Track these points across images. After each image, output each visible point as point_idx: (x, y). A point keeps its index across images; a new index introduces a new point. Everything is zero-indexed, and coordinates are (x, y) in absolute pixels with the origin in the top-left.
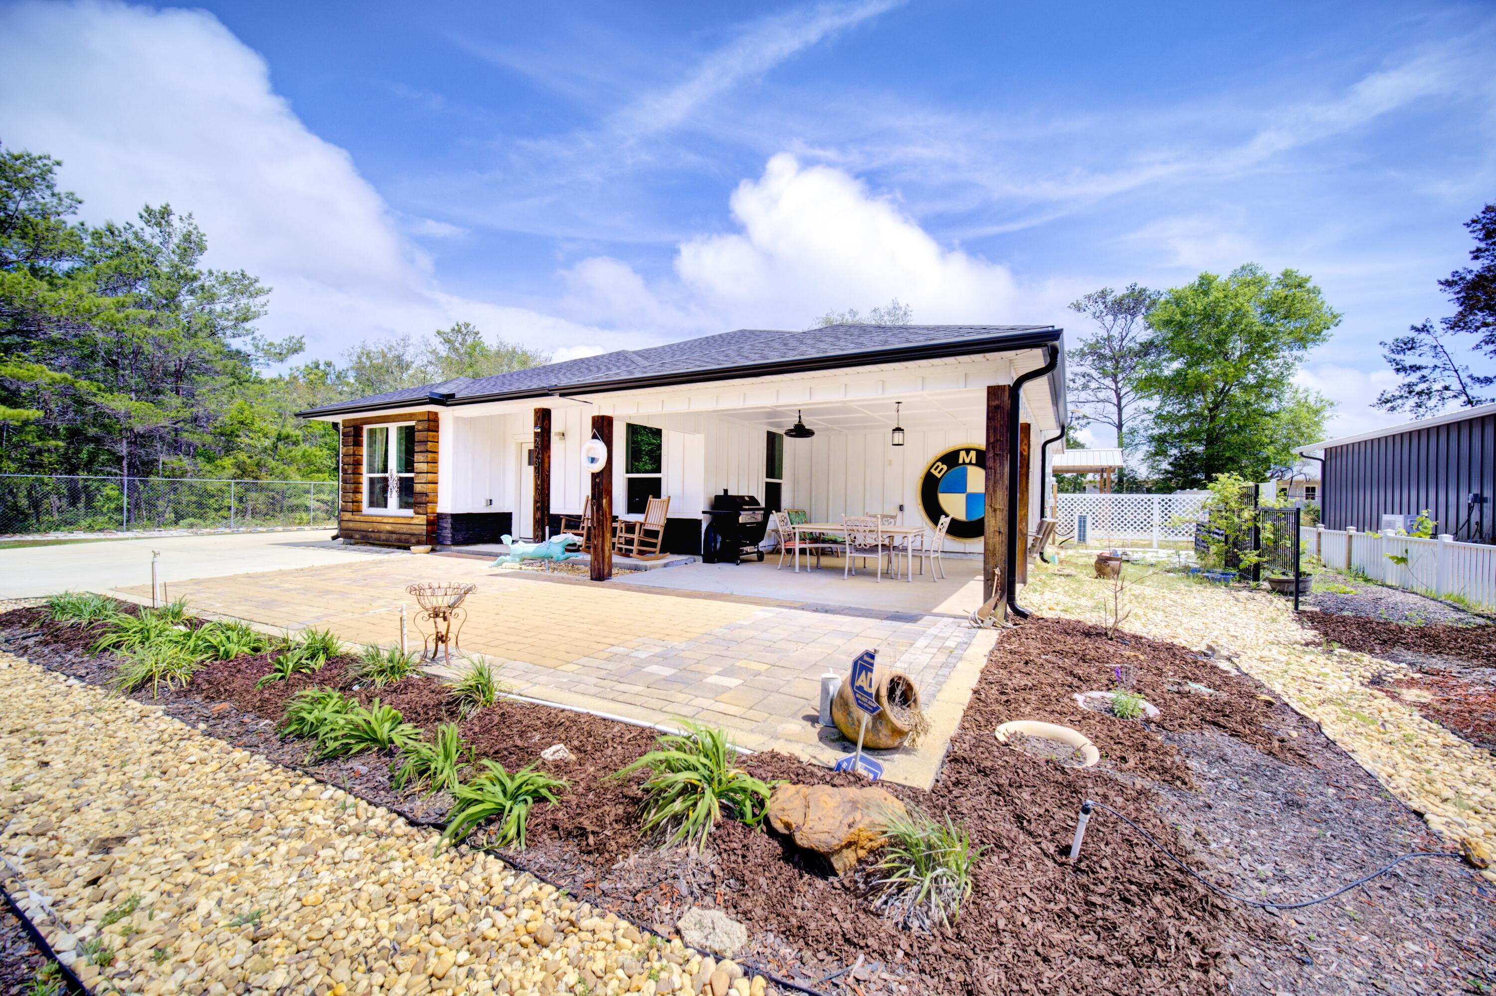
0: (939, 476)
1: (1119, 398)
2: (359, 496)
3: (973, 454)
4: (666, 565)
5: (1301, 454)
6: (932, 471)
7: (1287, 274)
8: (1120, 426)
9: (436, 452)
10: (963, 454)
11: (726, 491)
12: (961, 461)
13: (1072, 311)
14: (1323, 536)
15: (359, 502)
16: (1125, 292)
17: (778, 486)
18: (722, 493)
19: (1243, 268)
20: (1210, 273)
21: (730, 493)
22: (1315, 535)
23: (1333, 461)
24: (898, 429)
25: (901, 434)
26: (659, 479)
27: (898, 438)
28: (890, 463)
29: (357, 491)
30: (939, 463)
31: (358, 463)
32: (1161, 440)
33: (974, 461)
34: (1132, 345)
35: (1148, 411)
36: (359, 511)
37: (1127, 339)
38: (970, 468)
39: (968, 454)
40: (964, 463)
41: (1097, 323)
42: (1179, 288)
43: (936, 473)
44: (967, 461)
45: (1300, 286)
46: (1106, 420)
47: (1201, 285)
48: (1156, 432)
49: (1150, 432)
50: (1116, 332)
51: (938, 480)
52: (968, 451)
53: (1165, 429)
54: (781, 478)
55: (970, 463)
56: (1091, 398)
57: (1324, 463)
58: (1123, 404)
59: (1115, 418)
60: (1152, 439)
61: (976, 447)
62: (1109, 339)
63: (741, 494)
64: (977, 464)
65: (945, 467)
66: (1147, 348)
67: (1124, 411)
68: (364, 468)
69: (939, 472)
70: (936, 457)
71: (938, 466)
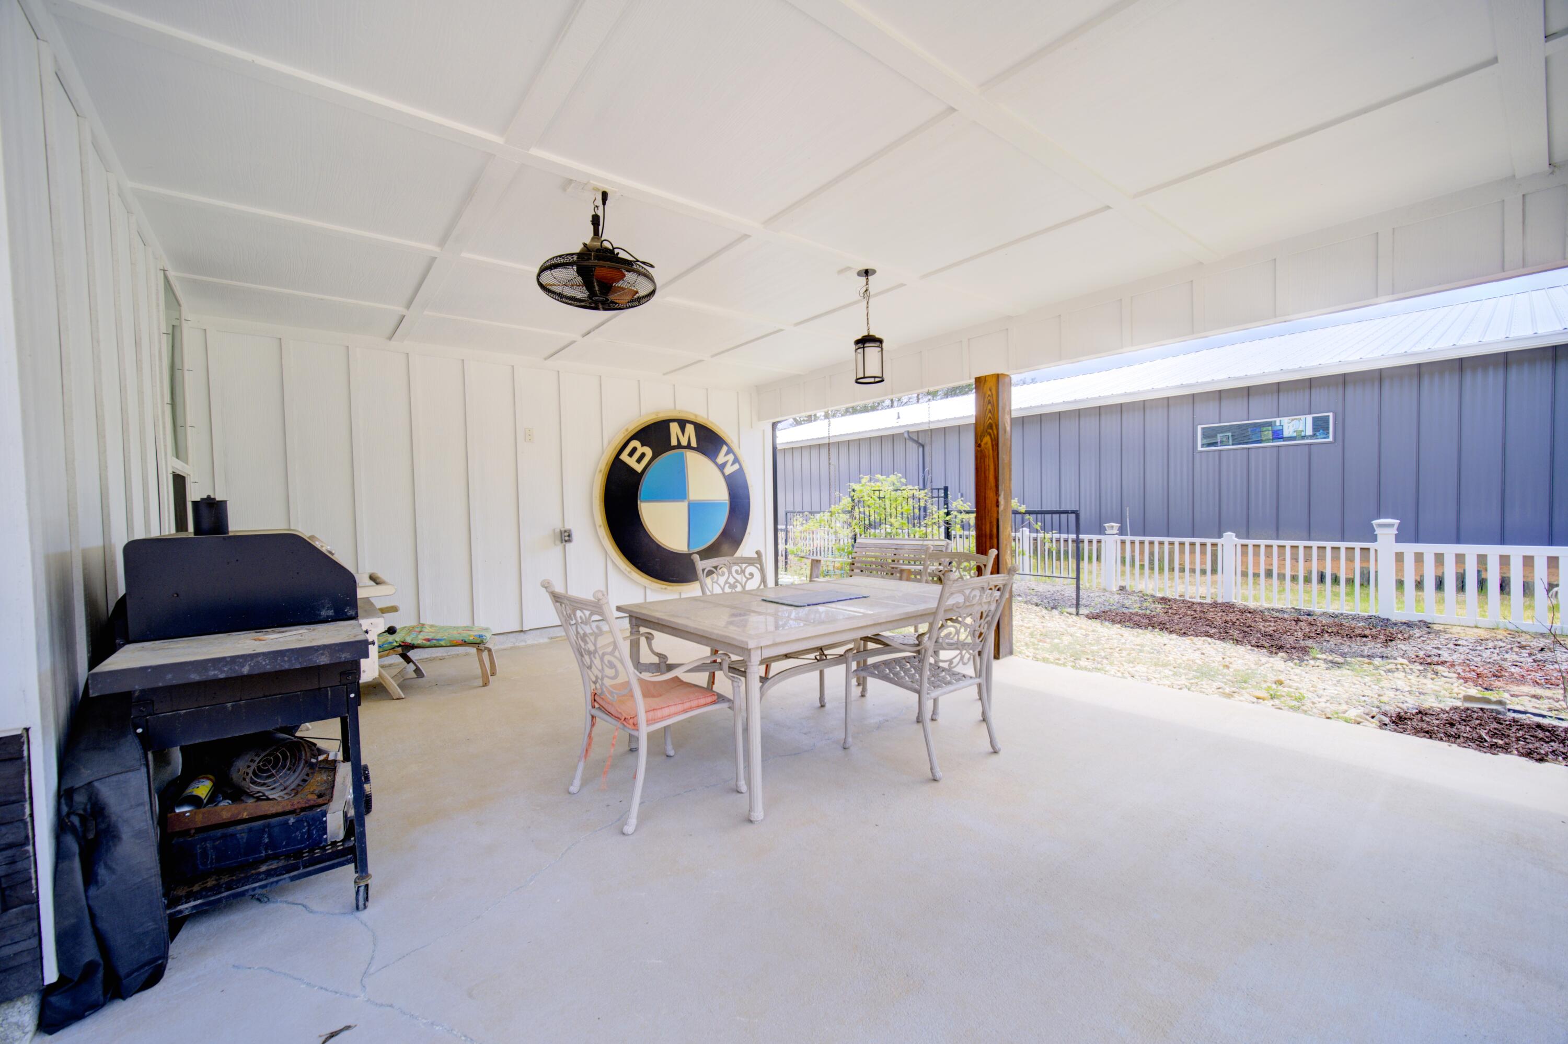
3: (691, 430)
10: (675, 428)
12: (672, 441)
33: (693, 443)
39: (682, 430)
61: (695, 418)
64: (697, 448)
65: (648, 452)
69: (639, 461)
70: (627, 430)
71: (635, 449)
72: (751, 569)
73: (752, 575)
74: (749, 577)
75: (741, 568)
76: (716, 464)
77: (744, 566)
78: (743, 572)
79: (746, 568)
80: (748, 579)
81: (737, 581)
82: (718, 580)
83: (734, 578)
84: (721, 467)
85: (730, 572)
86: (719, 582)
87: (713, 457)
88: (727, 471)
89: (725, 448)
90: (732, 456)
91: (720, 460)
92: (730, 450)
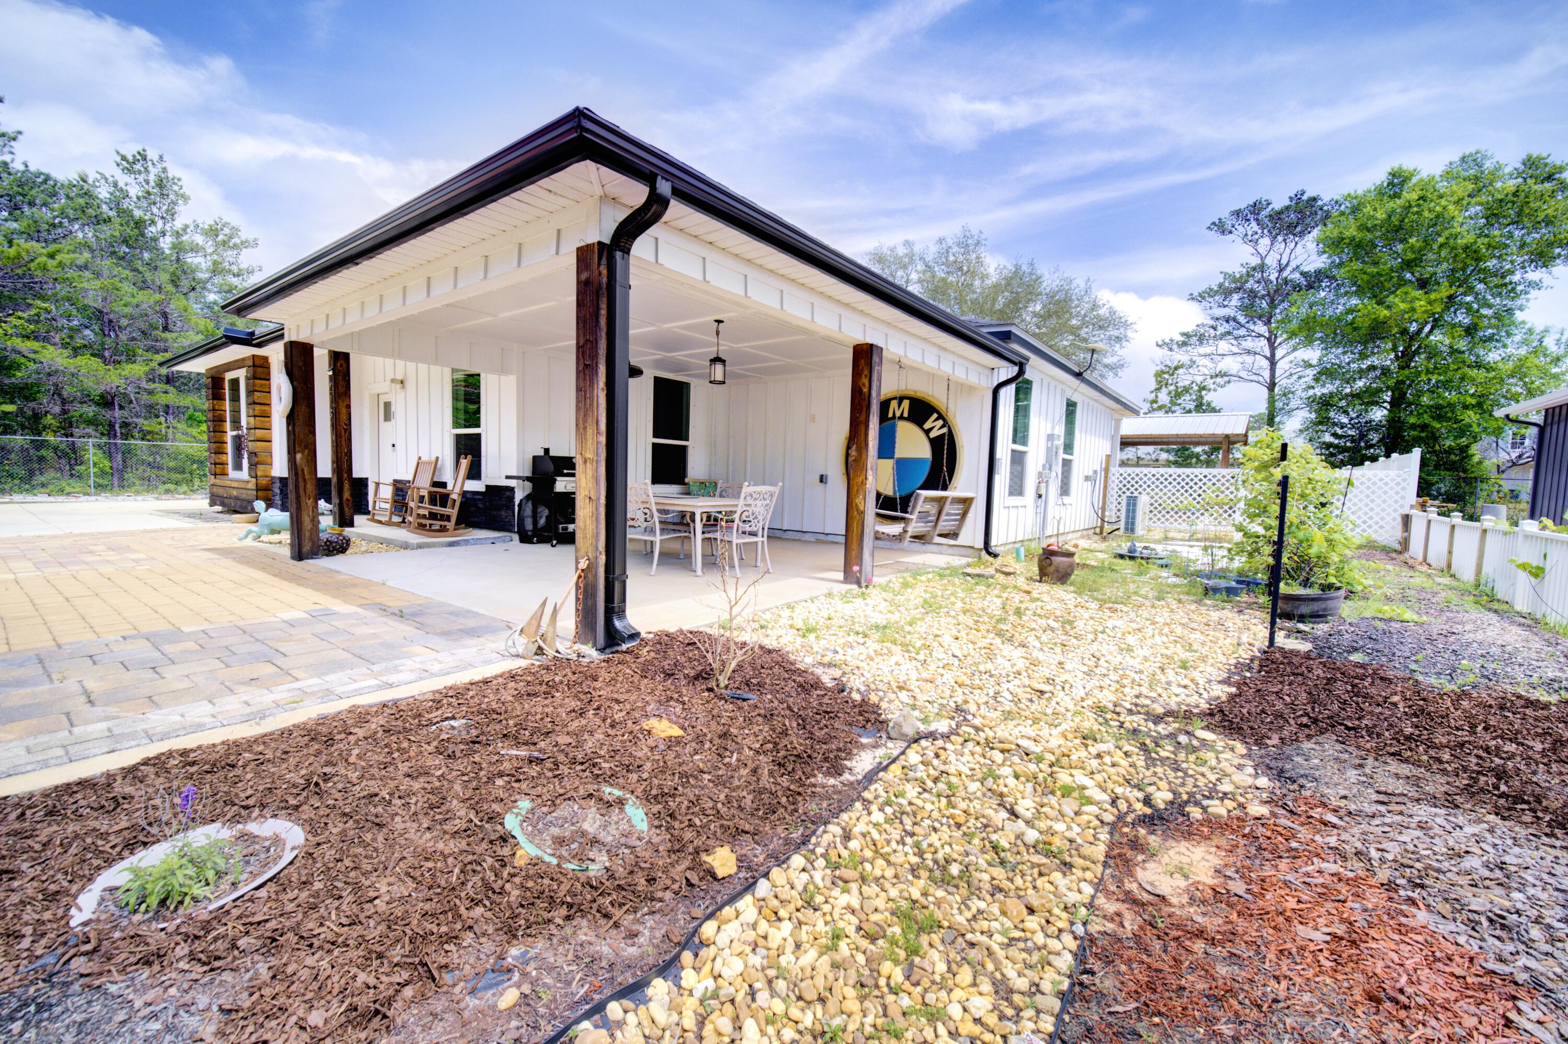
1: (1273, 349)
2: (223, 457)
3: (906, 403)
5: (1507, 416)
7: (1531, 163)
8: (1272, 386)
9: (269, 405)
10: (894, 405)
11: (547, 451)
12: (890, 415)
13: (1214, 235)
14: (1457, 530)
15: (224, 464)
16: (1287, 203)
17: (682, 450)
18: (542, 453)
19: (1463, 159)
20: (1405, 167)
21: (552, 453)
22: (1447, 530)
23: (1555, 427)
26: (478, 435)
28: (813, 419)
29: (220, 452)
31: (222, 420)
32: (1324, 404)
33: (906, 415)
34: (1297, 276)
35: (1307, 365)
36: (225, 474)
37: (1289, 269)
38: (900, 425)
39: (900, 405)
40: (894, 418)
41: (1249, 249)
42: (1360, 192)
44: (898, 414)
45: (1549, 178)
46: (1255, 378)
47: (1391, 184)
48: (1318, 391)
49: (1311, 392)
50: (1271, 261)
52: (901, 400)
53: (1329, 388)
54: (687, 439)
55: (901, 418)
56: (1235, 350)
57: (1542, 429)
58: (1278, 357)
59: (1267, 374)
60: (1311, 401)
62: (1262, 268)
64: (909, 419)
66: (1313, 280)
67: (1278, 366)
68: (228, 425)
76: (923, 429)
87: (920, 424)
88: (933, 434)
89: (935, 416)
90: (940, 422)
91: (927, 426)
92: (940, 417)
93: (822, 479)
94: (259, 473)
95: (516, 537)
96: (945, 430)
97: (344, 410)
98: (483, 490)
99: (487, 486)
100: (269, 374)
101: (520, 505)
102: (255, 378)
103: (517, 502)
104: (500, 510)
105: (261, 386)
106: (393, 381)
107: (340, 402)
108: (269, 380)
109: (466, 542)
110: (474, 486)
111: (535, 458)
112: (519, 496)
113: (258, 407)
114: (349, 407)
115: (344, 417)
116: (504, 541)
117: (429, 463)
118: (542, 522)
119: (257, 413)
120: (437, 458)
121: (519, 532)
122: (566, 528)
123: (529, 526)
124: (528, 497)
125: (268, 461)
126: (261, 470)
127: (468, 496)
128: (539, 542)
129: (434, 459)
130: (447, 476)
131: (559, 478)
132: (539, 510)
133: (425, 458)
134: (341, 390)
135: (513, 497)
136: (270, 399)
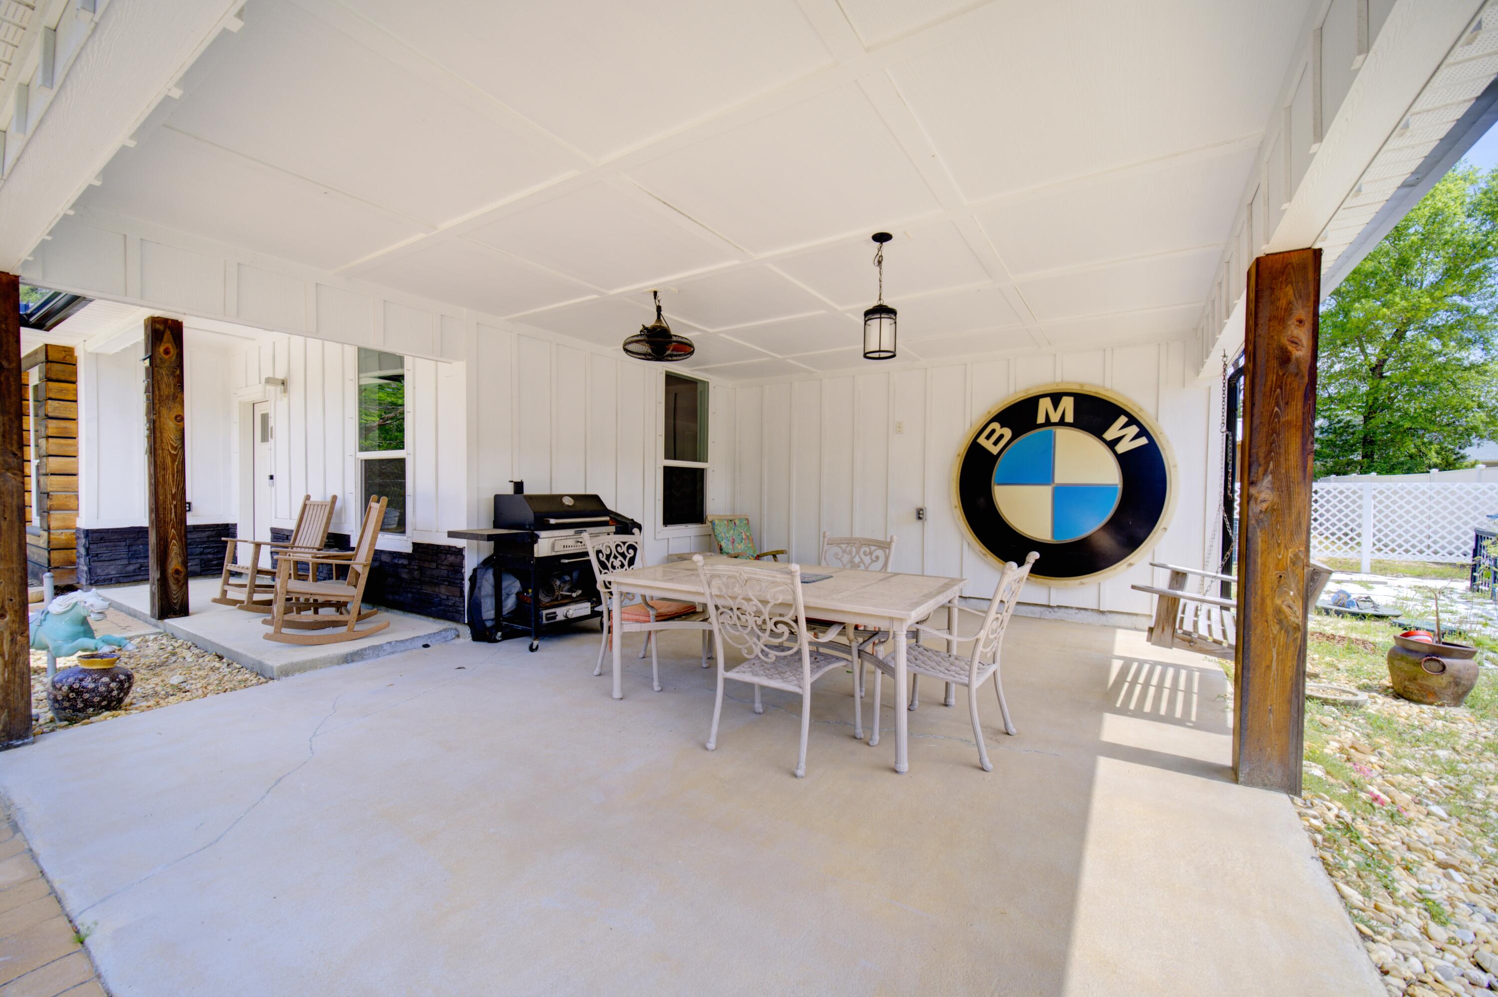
0: (995, 450)
3: (1068, 404)
4: (349, 659)
6: (982, 441)
10: (1045, 404)
11: (518, 486)
12: (1041, 419)
17: (698, 476)
18: (509, 490)
21: (528, 491)
24: (881, 311)
25: (886, 322)
26: (402, 462)
27: (881, 330)
30: (996, 425)
33: (1069, 418)
38: (1062, 434)
39: (1056, 406)
40: (1048, 423)
43: (988, 445)
44: (1055, 417)
51: (992, 459)
52: (1056, 398)
54: (705, 460)
55: (1062, 423)
61: (1076, 389)
63: (556, 491)
64: (1075, 425)
65: (1008, 433)
69: (996, 443)
70: (989, 412)
71: (993, 431)
72: (880, 553)
73: (877, 558)
74: (874, 559)
75: (870, 549)
76: (1104, 441)
77: (873, 548)
78: (871, 553)
79: (875, 550)
80: (873, 561)
81: (862, 561)
82: (842, 557)
83: (860, 557)
84: (1111, 445)
85: (858, 552)
86: (843, 559)
87: (1098, 432)
88: (1121, 448)
89: (1123, 420)
90: (1134, 430)
91: (1110, 435)
92: (1132, 421)
93: (920, 514)
94: (53, 524)
95: (466, 631)
96: (1143, 441)
97: (171, 424)
98: (409, 550)
99: (415, 545)
100: (75, 373)
101: (473, 579)
102: (49, 380)
103: (468, 572)
104: (438, 584)
105: (61, 391)
106: (268, 381)
107: (164, 411)
108: (74, 382)
109: (377, 650)
110: (390, 543)
111: (498, 499)
112: (470, 564)
113: (52, 424)
114: (180, 419)
115: (170, 435)
116: (446, 640)
117: (322, 505)
118: (510, 603)
119: (50, 432)
120: (335, 498)
121: (469, 624)
122: (554, 616)
123: (488, 612)
124: (486, 564)
125: (72, 503)
126: (57, 518)
127: (384, 558)
128: (505, 637)
129: (329, 499)
130: (351, 527)
131: (543, 534)
132: (505, 584)
133: (316, 498)
134: (166, 391)
135: (461, 566)
136: (76, 411)
